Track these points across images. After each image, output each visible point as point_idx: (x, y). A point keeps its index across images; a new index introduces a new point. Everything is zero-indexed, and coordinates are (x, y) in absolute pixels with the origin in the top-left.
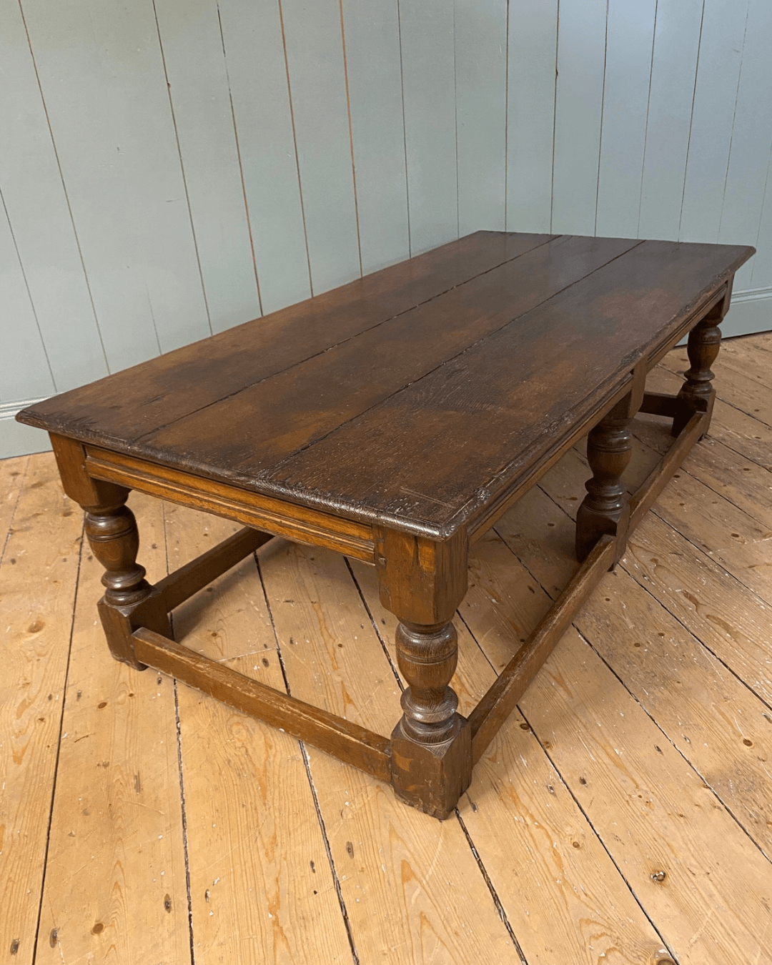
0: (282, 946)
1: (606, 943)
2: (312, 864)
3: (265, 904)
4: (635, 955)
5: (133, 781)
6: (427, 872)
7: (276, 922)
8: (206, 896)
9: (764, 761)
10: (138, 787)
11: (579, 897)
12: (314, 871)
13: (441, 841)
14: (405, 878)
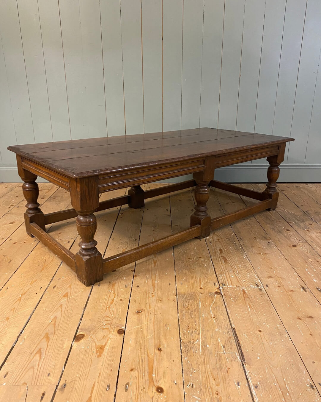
0: (18, 302)
1: (109, 322)
2: (41, 288)
3: (21, 293)
4: (114, 327)
5: (9, 261)
6: (72, 296)
7: (21, 298)
8: (7, 288)
9: (202, 294)
10: (9, 262)
11: (110, 311)
12: (40, 289)
13: (82, 291)
14: (64, 296)
